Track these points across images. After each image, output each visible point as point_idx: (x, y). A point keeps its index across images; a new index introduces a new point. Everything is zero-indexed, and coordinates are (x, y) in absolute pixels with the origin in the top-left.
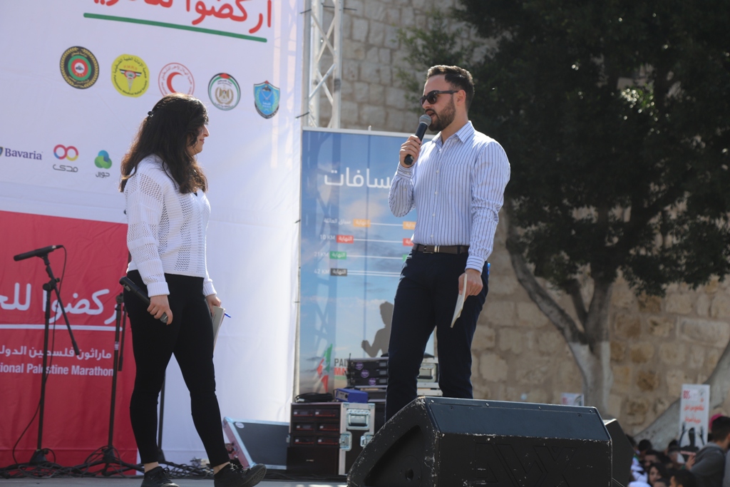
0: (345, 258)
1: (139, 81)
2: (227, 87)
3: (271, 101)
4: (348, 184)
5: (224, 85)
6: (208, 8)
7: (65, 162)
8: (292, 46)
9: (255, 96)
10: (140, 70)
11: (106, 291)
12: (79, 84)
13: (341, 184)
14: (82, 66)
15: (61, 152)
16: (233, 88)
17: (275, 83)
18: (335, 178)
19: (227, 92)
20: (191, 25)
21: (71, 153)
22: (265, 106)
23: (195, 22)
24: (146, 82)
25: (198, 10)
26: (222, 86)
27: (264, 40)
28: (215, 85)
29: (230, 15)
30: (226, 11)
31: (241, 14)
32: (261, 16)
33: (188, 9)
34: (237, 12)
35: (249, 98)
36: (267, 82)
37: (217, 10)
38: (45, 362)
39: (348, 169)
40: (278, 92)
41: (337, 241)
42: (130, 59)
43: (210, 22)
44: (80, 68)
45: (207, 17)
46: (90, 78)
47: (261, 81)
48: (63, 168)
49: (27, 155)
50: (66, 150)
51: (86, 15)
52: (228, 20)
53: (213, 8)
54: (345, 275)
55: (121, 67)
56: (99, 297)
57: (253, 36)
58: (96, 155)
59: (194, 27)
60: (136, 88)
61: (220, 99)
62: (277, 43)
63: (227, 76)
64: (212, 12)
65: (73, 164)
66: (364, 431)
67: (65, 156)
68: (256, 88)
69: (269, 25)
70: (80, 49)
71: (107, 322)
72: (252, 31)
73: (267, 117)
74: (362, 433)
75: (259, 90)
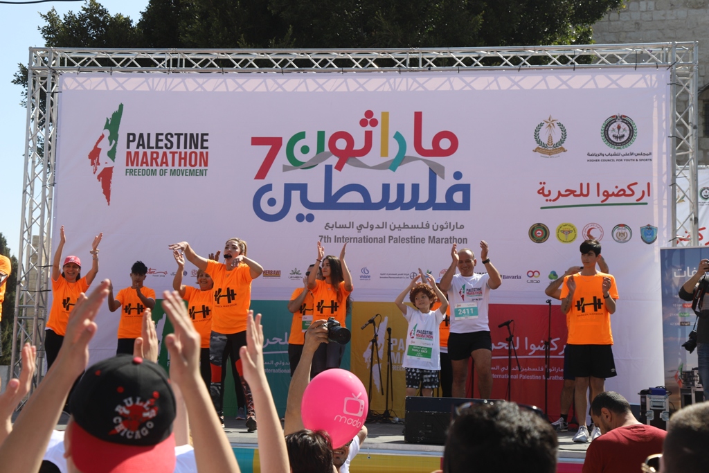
0: (688, 316)
1: (572, 235)
2: (623, 231)
3: (652, 234)
4: (689, 276)
5: (622, 230)
6: (610, 193)
7: (533, 278)
8: (665, 203)
9: (641, 233)
10: (572, 229)
11: (558, 339)
12: (539, 241)
13: (685, 275)
14: (540, 232)
15: (531, 274)
16: (627, 231)
17: (655, 224)
18: (682, 273)
19: (623, 234)
20: (600, 203)
21: (536, 274)
22: (649, 238)
23: (602, 202)
24: (575, 235)
25: (604, 195)
26: (620, 231)
27: (646, 204)
28: (616, 231)
29: (624, 194)
30: (622, 192)
31: (631, 193)
32: (643, 192)
33: (598, 195)
34: (628, 192)
35: (637, 234)
36: (649, 225)
37: (616, 193)
38: (510, 372)
39: (688, 268)
40: (656, 229)
41: (685, 307)
42: (566, 225)
43: (612, 200)
44: (539, 233)
45: (610, 198)
46: (545, 237)
47: (645, 225)
48: (532, 281)
49: (513, 277)
50: (533, 273)
51: (542, 208)
52: (623, 197)
53: (613, 192)
54: (689, 325)
55: (561, 229)
56: (555, 342)
57: (639, 202)
58: (549, 274)
59: (603, 204)
60: (569, 239)
61: (620, 237)
62: (656, 202)
63: (623, 225)
64: (613, 194)
65: (537, 279)
66: (662, 410)
67: (533, 275)
68: (642, 229)
69: (649, 195)
70: (539, 224)
71: (560, 354)
72: (638, 200)
73: (649, 243)
74: (661, 411)
75: (643, 231)
